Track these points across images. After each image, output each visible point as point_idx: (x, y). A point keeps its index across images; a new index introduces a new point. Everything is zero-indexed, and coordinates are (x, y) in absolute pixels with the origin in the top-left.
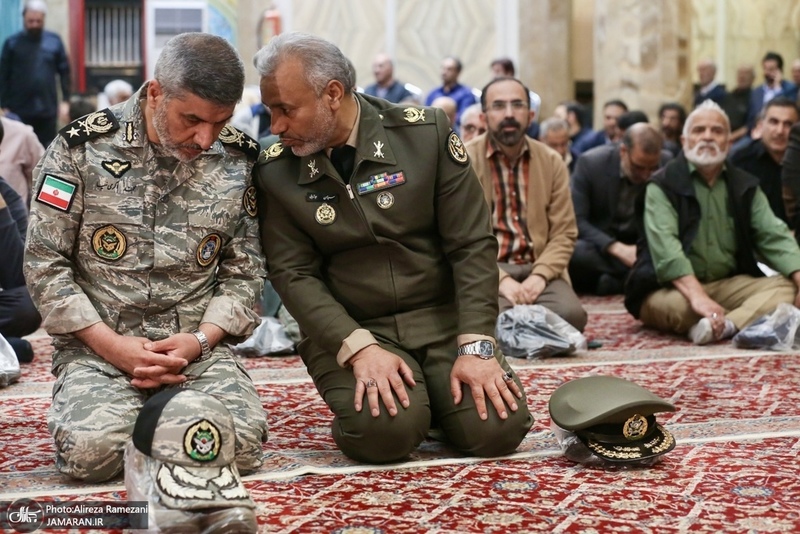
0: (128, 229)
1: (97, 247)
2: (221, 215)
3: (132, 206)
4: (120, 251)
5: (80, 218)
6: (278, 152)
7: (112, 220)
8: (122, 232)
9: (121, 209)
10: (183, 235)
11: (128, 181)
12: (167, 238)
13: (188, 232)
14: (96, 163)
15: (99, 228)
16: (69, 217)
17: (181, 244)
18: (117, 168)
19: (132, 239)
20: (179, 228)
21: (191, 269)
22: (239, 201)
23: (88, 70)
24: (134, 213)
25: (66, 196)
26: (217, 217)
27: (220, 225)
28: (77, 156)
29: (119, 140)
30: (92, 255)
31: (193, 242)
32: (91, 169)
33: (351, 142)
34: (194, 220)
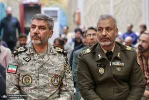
0: (32, 75)
1: (24, 82)
2: (58, 70)
3: (32, 69)
4: (30, 82)
5: (19, 75)
6: (89, 51)
7: (27, 73)
8: (30, 76)
9: (29, 70)
10: (47, 76)
11: (30, 63)
12: (43, 77)
13: (49, 75)
14: (22, 59)
15: (24, 76)
16: (16, 75)
17: (47, 79)
18: (27, 59)
19: (33, 78)
20: (46, 74)
21: (51, 86)
22: (63, 67)
23: (25, 28)
24: (33, 71)
25: (15, 69)
26: (56, 71)
27: (58, 73)
28: (16, 58)
29: (28, 52)
30: (23, 85)
31: (50, 78)
32: (20, 60)
33: (112, 50)
34: (50, 72)
